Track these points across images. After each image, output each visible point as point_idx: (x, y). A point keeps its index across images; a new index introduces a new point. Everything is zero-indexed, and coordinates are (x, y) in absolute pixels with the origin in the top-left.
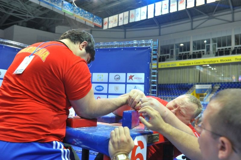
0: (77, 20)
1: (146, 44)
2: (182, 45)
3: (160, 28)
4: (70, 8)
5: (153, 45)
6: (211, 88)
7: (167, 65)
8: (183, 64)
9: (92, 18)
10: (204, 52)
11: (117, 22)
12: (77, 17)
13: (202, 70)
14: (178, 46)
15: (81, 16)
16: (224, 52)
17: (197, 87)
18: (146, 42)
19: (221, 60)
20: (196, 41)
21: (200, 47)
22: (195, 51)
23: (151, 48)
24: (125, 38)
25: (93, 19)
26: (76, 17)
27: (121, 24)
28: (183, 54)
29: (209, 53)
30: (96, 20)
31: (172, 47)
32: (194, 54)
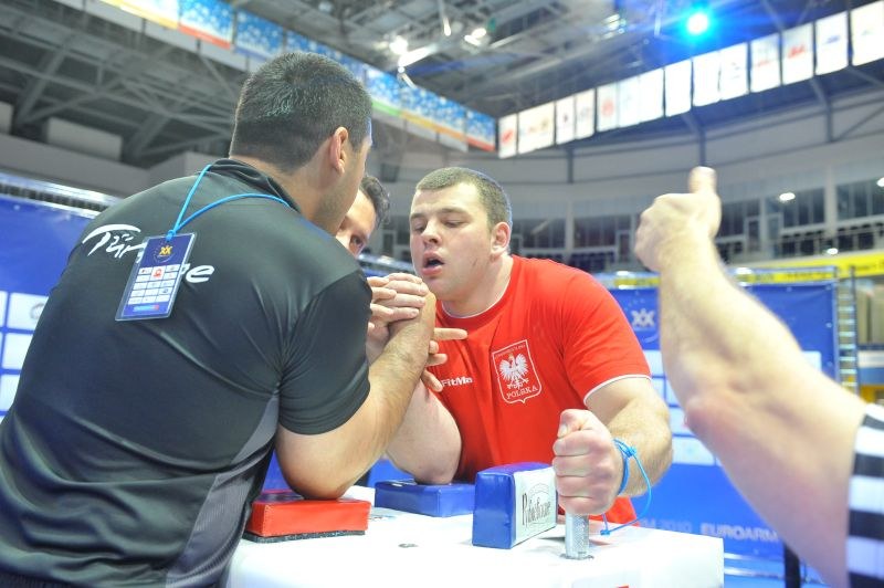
2: (787, 197)
3: (702, 141)
4: (388, 92)
9: (460, 122)
10: (881, 224)
11: (551, 128)
12: (411, 120)
15: (427, 114)
17: (865, 359)
20: (847, 186)
21: (866, 207)
22: (849, 223)
24: (571, 181)
25: (465, 124)
26: (406, 122)
27: (565, 137)
28: (797, 235)
31: (754, 210)
32: (842, 234)
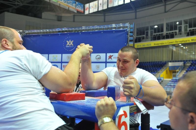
0: (61, 6)
1: (123, 27)
2: (156, 27)
3: (136, 12)
5: (129, 27)
6: (183, 65)
7: (143, 45)
8: (157, 44)
9: (74, 5)
10: (176, 32)
11: (97, 7)
13: (174, 49)
14: (152, 28)
15: (65, 2)
16: (195, 32)
17: (170, 64)
18: (123, 25)
19: (192, 40)
20: (169, 23)
21: (173, 28)
22: (168, 32)
23: (128, 30)
24: (105, 22)
25: (76, 5)
26: (60, 4)
27: (100, 9)
28: (157, 35)
29: (181, 34)
30: (78, 6)
31: (147, 29)
32: (167, 34)
